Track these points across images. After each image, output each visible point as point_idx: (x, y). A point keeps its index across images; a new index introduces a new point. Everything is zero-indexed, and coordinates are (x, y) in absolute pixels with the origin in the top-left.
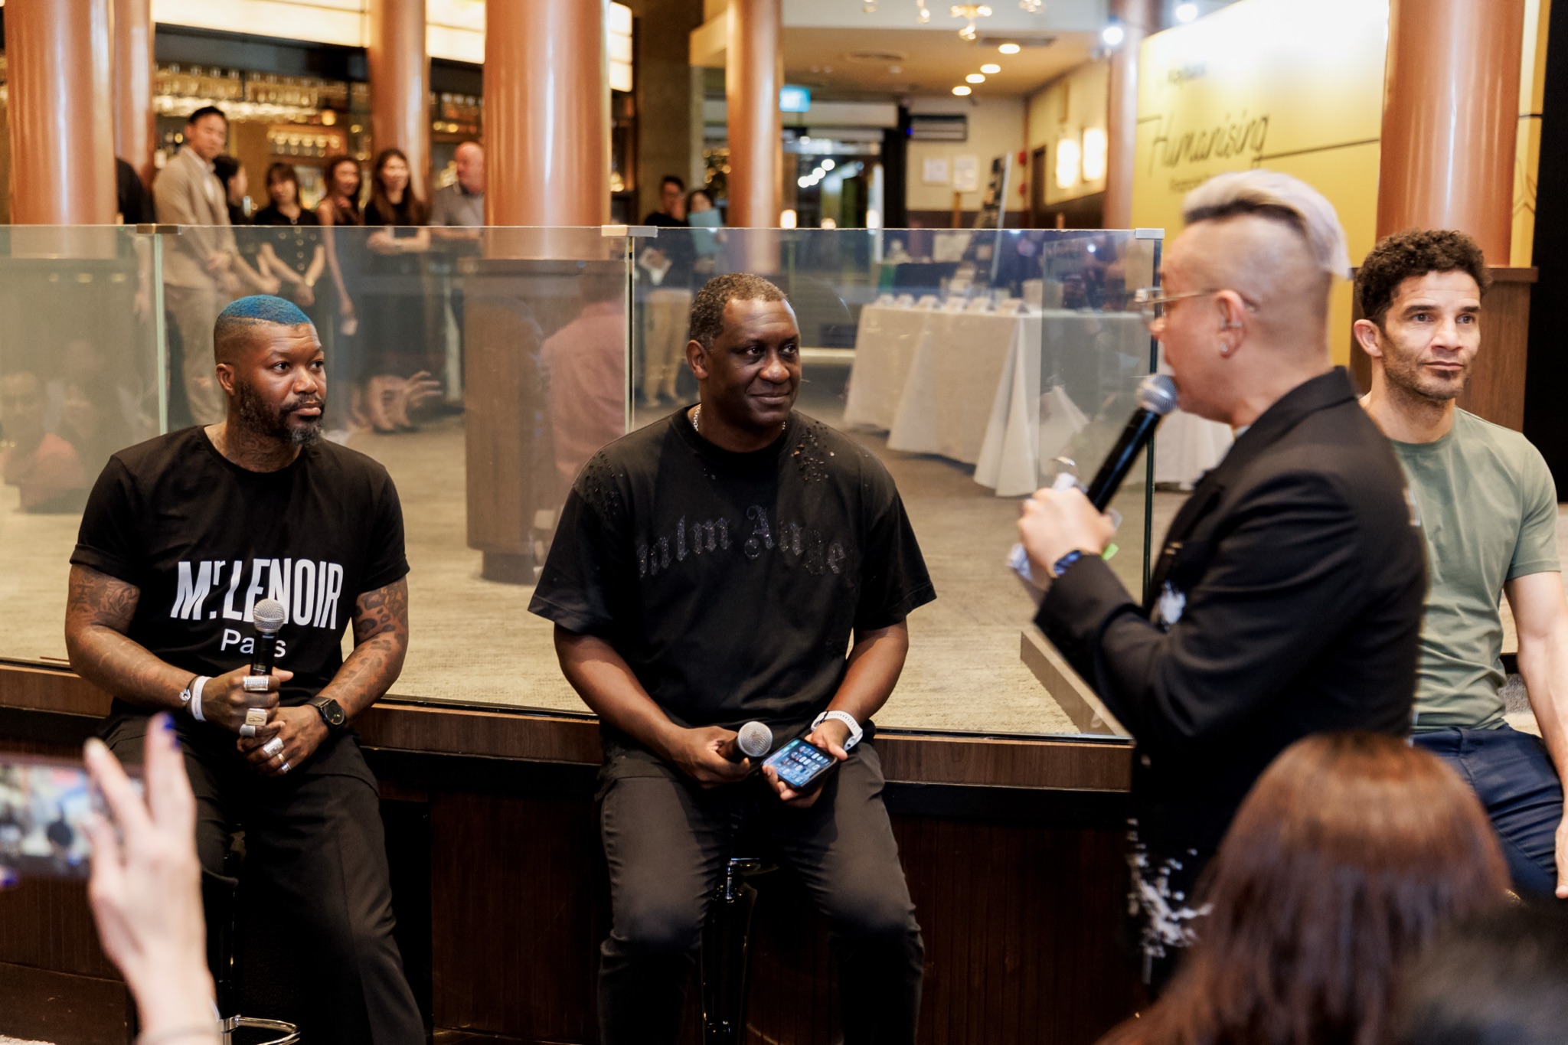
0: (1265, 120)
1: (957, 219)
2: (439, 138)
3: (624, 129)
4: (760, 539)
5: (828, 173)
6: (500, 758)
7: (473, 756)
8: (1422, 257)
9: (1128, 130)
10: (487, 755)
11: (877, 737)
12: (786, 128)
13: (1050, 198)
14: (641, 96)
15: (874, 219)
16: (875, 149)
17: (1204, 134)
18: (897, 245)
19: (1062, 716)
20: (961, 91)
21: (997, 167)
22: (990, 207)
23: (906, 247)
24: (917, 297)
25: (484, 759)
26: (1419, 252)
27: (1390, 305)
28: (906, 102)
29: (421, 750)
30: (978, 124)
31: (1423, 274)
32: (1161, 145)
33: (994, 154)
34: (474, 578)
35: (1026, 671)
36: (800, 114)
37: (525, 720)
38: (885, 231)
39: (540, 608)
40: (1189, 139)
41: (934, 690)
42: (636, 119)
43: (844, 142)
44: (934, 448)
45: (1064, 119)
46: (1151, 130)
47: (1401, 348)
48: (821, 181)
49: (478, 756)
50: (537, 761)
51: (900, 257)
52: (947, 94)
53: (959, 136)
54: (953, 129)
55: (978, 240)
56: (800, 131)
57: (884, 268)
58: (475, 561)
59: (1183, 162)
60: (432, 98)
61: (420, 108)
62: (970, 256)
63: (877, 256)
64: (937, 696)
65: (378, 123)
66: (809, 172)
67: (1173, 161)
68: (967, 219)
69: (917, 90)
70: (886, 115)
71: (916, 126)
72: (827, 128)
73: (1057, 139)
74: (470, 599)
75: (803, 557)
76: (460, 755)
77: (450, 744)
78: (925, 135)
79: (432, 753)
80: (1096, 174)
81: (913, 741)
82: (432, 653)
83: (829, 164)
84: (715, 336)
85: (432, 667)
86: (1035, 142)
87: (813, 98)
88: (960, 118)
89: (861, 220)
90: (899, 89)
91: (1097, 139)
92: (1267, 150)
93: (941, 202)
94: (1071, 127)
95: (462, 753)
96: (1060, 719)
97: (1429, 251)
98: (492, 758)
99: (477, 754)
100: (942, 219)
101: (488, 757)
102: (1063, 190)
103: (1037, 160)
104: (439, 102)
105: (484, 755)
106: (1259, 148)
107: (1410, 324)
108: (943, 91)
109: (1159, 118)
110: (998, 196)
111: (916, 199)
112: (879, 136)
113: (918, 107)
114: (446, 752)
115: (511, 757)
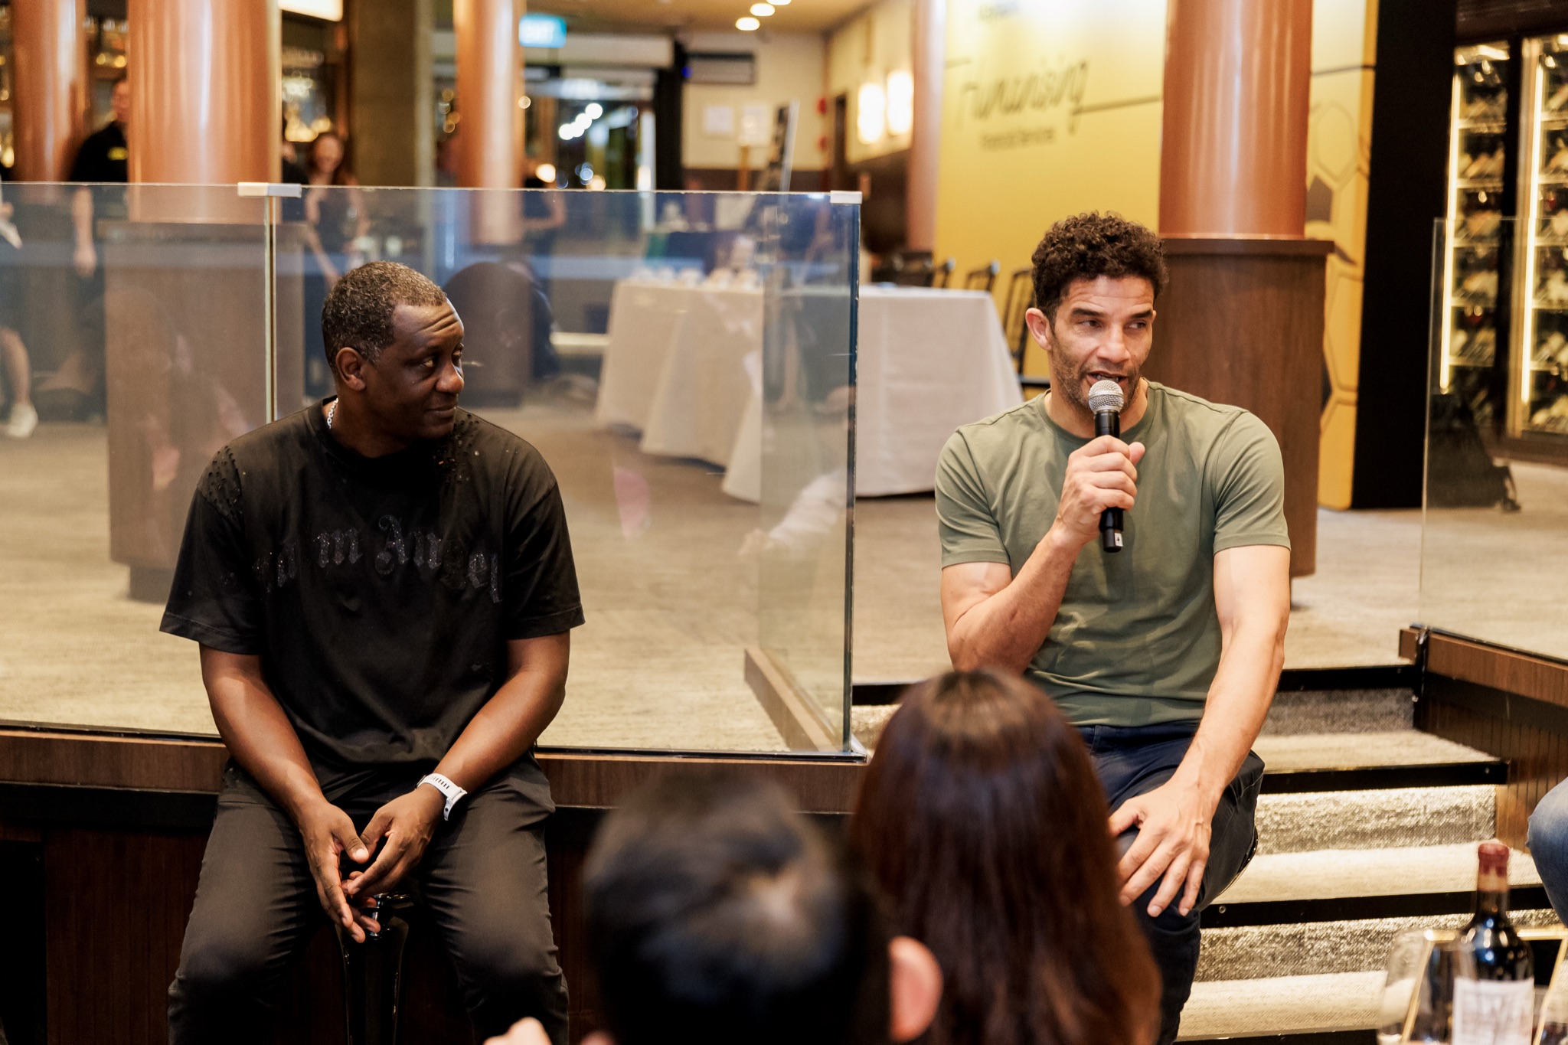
0: (1083, 66)
1: (744, 179)
2: (101, 75)
3: (334, 66)
4: (393, 552)
5: (595, 122)
6: (126, 789)
7: (95, 787)
8: (1092, 258)
9: (936, 75)
10: (109, 786)
11: (538, 756)
12: (530, 65)
13: (854, 155)
14: (356, 26)
15: (645, 178)
16: (646, 93)
17: (1017, 82)
18: (672, 209)
19: (775, 738)
20: (746, 24)
21: (782, 117)
22: (776, 164)
23: (684, 211)
24: (677, 270)
25: (107, 790)
26: (1090, 254)
27: (1060, 303)
28: (682, 37)
29: (33, 781)
30: (770, 65)
31: (1093, 277)
32: (971, 94)
33: (779, 100)
34: (119, 597)
35: (747, 693)
36: (553, 50)
37: (153, 745)
38: (657, 194)
39: (175, 627)
40: (1001, 87)
41: (638, 713)
42: (349, 54)
43: (611, 84)
44: (694, 450)
45: (867, 60)
46: (959, 76)
47: (1068, 353)
48: (587, 132)
49: (101, 787)
50: (168, 791)
51: (676, 223)
52: (731, 28)
53: (744, 78)
54: (739, 70)
55: (761, 203)
56: (555, 71)
57: (653, 237)
58: (120, 578)
59: (996, 115)
60: (89, 24)
61: (75, 38)
62: (751, 224)
63: (648, 222)
64: (641, 719)
65: (22, 56)
66: (571, 119)
67: (983, 113)
68: (753, 179)
69: (693, 23)
70: (659, 52)
71: (696, 68)
72: (588, 67)
73: (858, 84)
74: (110, 622)
75: (440, 572)
76: (78, 786)
77: (69, 776)
78: (704, 77)
79: (46, 784)
80: (902, 126)
81: (592, 761)
82: (59, 679)
83: (595, 111)
84: (382, 347)
85: (57, 695)
86: (837, 87)
87: (570, 29)
88: (747, 57)
89: (629, 180)
90: (674, 21)
91: (902, 82)
92: (1086, 101)
93: (726, 159)
94: (876, 68)
95: (81, 784)
96: (773, 741)
97: (1100, 254)
98: (116, 789)
99: (98, 785)
100: (726, 179)
101: (111, 788)
102: (866, 146)
103: (839, 107)
104: (100, 32)
105: (106, 785)
106: (1077, 98)
107: (1077, 328)
108: (726, 25)
109: (968, 62)
110: (782, 151)
111: (695, 154)
112: (648, 77)
113: (697, 42)
114: (62, 783)
115: (138, 787)
